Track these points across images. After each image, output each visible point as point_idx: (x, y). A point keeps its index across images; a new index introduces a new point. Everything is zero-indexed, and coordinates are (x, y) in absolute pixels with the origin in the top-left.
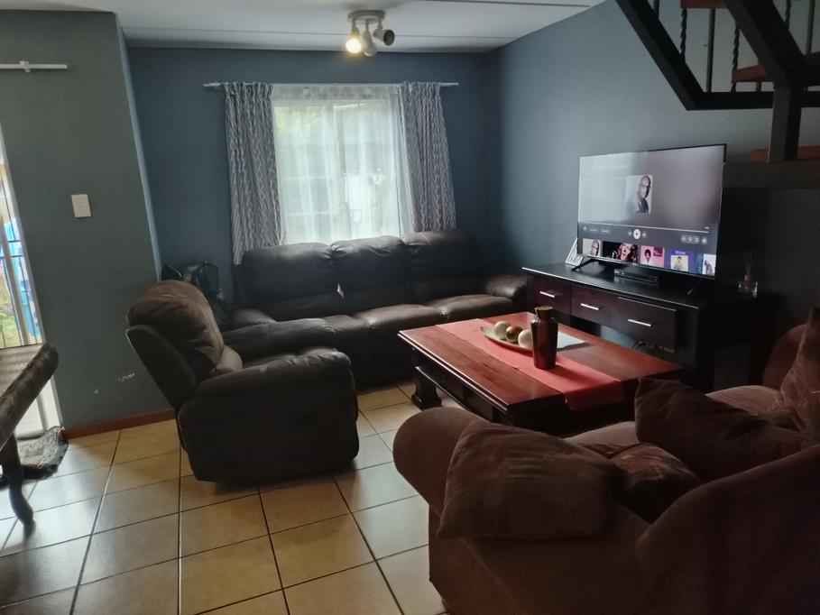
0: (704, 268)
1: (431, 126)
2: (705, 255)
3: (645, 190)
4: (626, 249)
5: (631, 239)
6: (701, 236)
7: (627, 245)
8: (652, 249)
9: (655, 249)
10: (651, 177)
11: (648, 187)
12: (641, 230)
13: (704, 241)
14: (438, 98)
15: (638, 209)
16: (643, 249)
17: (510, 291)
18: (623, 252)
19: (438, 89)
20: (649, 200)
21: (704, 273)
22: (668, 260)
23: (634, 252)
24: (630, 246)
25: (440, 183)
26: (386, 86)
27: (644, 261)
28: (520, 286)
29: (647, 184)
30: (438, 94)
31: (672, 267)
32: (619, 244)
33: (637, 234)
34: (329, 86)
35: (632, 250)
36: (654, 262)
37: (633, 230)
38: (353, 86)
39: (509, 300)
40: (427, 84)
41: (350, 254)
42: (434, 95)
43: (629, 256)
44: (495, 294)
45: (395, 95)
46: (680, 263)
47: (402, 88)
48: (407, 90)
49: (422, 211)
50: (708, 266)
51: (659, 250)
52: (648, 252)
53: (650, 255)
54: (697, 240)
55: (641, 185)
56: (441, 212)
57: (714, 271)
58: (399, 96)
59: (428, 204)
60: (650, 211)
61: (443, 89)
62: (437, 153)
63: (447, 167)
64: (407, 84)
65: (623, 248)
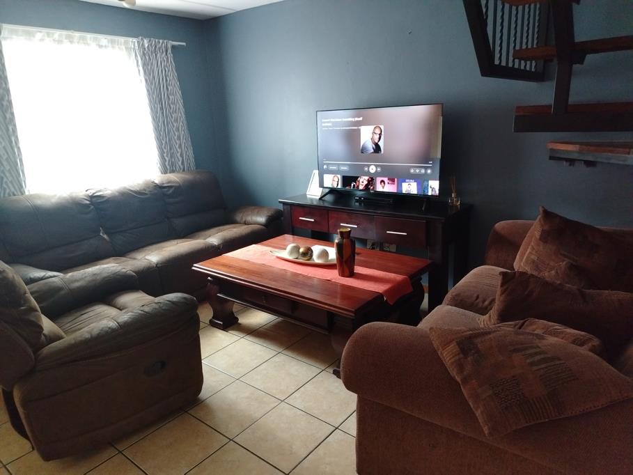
0: (430, 190)
1: (166, 80)
2: (430, 182)
3: (378, 136)
4: (363, 181)
5: (368, 173)
6: (426, 168)
7: (364, 177)
8: (386, 180)
9: (388, 179)
10: (382, 127)
11: (380, 134)
12: (376, 166)
13: (429, 171)
14: (170, 55)
15: (373, 151)
16: (379, 180)
17: (262, 219)
18: (361, 183)
19: (169, 46)
20: (381, 144)
21: (430, 194)
22: (399, 186)
23: (371, 181)
24: (367, 178)
25: (179, 130)
26: (122, 39)
27: (379, 188)
28: (269, 214)
29: (379, 132)
30: (169, 51)
31: (404, 192)
32: (358, 177)
33: (373, 169)
34: (64, 33)
35: (368, 180)
36: (389, 188)
37: (369, 166)
38: (89, 36)
39: (263, 227)
40: (161, 41)
41: (109, 198)
42: (167, 51)
43: (367, 185)
44: (246, 223)
45: (131, 48)
46: (410, 188)
47: (138, 42)
48: (143, 45)
49: (165, 155)
50: (433, 189)
51: (392, 180)
52: (382, 181)
53: (384, 184)
54: (423, 171)
55: (374, 133)
56: (182, 155)
57: (437, 192)
58: (134, 49)
59: (170, 149)
60: (382, 152)
61: (173, 47)
62: (173, 103)
63: (184, 116)
64: (142, 39)
65: (361, 180)
